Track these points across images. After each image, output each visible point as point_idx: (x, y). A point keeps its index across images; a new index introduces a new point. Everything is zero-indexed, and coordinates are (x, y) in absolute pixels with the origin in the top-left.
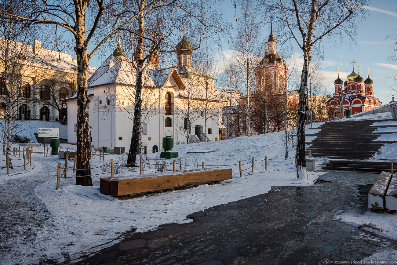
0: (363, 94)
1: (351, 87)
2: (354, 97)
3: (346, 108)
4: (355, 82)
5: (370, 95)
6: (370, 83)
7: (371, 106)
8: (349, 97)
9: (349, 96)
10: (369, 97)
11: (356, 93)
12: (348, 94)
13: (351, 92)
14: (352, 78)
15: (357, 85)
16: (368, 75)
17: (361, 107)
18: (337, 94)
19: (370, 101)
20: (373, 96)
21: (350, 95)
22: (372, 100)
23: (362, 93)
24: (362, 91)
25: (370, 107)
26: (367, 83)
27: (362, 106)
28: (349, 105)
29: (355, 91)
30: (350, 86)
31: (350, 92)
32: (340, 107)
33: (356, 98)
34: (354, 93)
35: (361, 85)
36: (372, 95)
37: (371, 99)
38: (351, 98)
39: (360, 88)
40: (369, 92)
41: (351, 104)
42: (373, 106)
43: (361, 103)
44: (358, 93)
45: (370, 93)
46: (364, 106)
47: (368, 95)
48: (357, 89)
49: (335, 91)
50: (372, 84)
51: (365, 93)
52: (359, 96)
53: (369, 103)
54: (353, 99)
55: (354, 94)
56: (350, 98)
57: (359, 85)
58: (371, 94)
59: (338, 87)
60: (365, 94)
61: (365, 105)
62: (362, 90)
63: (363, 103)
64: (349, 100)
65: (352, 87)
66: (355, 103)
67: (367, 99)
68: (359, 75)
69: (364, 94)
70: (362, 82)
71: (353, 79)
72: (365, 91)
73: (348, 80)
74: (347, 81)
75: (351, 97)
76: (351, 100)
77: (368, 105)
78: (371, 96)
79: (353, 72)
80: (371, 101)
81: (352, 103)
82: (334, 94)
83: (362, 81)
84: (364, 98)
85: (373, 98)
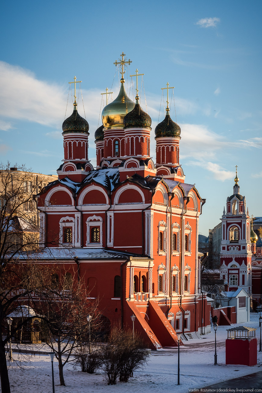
0: (150, 171)
1: (115, 145)
2: (121, 180)
3: (97, 215)
4: (125, 128)
5: (171, 176)
6: (173, 135)
7: (174, 210)
8: (108, 179)
9: (109, 175)
10: (168, 182)
11: (130, 166)
12: (106, 170)
13: (114, 163)
14: (116, 116)
15: (132, 139)
16: (168, 110)
17: (143, 214)
18: (70, 169)
19: (169, 194)
20: (179, 177)
21: (112, 172)
22: (176, 191)
23: (146, 168)
24: (146, 162)
25: (169, 215)
26: (164, 136)
27: (146, 212)
28: (106, 207)
29: (124, 161)
30: (110, 141)
31: (111, 161)
32: (78, 211)
33: (127, 182)
34: (121, 165)
35: (142, 139)
36: (176, 176)
37: (172, 188)
38: (114, 183)
39: (140, 150)
40: (169, 164)
41: (111, 203)
42: (179, 211)
43: (141, 201)
44: (132, 165)
45: (170, 167)
46: (152, 212)
47: (165, 173)
48: (132, 154)
49: (66, 158)
50: (177, 139)
51: (157, 167)
52: (138, 177)
53: (166, 202)
54: (118, 186)
55: (121, 169)
56: (111, 181)
57: (137, 139)
58: (173, 170)
59: (75, 143)
60: (154, 172)
61: (154, 206)
62: (146, 157)
63: (149, 200)
64: (107, 188)
65: (119, 145)
66: (124, 199)
67: (159, 188)
68: (137, 106)
69: (152, 171)
70: (148, 130)
71: (122, 117)
72: (158, 161)
73: (105, 121)
74: (102, 127)
75: (112, 177)
76: (113, 187)
77: (164, 208)
78: (173, 179)
79: (122, 94)
80: (173, 194)
81: (116, 200)
82: (61, 166)
83: (146, 127)
84: (153, 184)
85: (179, 184)
